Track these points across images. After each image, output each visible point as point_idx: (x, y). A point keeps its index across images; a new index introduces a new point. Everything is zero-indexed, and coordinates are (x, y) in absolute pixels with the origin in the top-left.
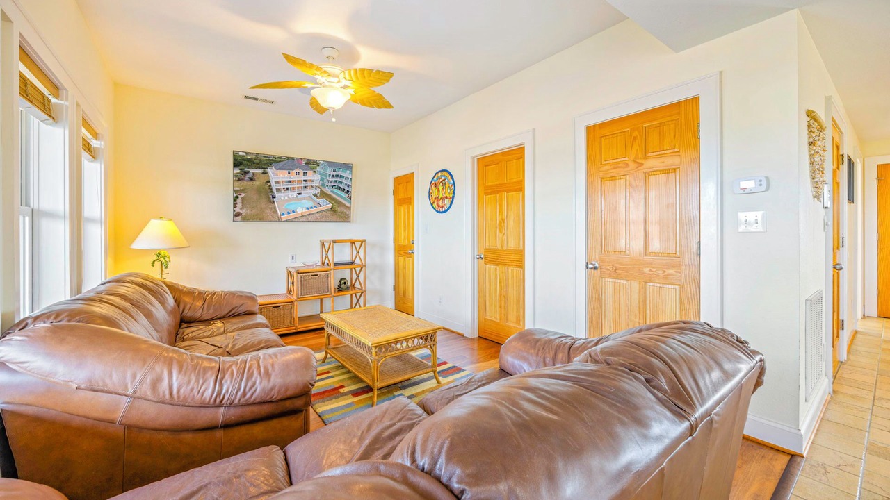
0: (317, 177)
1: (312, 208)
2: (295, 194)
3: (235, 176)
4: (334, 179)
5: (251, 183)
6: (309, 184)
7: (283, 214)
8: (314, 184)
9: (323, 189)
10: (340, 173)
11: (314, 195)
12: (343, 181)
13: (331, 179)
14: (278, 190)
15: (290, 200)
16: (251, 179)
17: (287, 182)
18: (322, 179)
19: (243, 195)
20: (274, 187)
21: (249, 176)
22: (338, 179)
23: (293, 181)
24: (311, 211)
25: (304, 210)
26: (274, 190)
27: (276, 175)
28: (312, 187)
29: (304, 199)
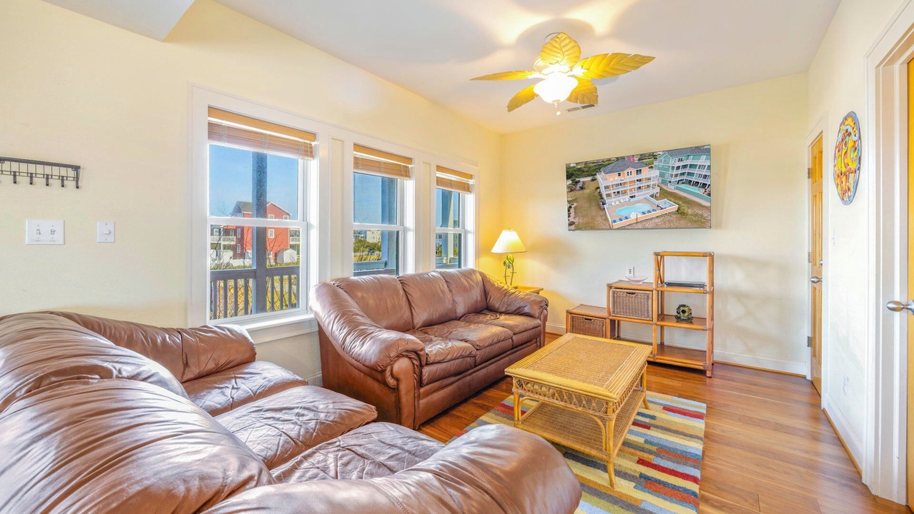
0: (655, 173)
1: (649, 212)
2: (627, 198)
3: (568, 187)
4: (680, 171)
5: (582, 192)
6: (644, 184)
7: (615, 221)
8: (651, 183)
9: (665, 187)
10: (689, 162)
11: (652, 196)
12: (696, 171)
13: (675, 172)
14: (608, 195)
15: (622, 205)
16: (582, 188)
17: (617, 185)
18: (662, 175)
19: (575, 204)
20: (604, 193)
21: (580, 185)
22: (687, 170)
23: (625, 183)
24: (648, 216)
25: (639, 216)
26: (604, 196)
27: (605, 180)
28: (649, 186)
29: (639, 202)
